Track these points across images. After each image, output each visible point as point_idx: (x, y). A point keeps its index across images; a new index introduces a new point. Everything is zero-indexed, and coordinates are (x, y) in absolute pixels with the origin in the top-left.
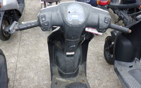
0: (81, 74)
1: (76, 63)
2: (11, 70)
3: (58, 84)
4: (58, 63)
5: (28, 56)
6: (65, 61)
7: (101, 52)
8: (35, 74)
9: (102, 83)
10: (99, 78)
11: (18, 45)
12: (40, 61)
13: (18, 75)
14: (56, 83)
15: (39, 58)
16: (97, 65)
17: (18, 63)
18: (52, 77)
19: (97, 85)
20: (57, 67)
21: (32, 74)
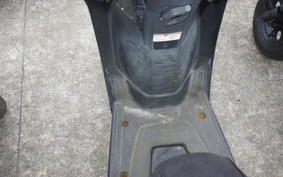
0: (195, 95)
1: (184, 67)
2: (11, 80)
3: (131, 125)
4: (127, 67)
5: (50, 42)
6: (150, 62)
7: (243, 23)
8: (71, 88)
9: (246, 110)
10: (238, 96)
11: (21, 14)
12: (82, 54)
13: (30, 94)
14: (125, 124)
15: (79, 46)
16: (232, 62)
17: (26, 61)
18: (111, 103)
19: (233, 115)
20: (125, 78)
21: (62, 91)
